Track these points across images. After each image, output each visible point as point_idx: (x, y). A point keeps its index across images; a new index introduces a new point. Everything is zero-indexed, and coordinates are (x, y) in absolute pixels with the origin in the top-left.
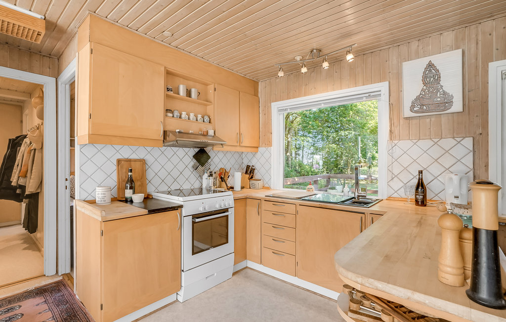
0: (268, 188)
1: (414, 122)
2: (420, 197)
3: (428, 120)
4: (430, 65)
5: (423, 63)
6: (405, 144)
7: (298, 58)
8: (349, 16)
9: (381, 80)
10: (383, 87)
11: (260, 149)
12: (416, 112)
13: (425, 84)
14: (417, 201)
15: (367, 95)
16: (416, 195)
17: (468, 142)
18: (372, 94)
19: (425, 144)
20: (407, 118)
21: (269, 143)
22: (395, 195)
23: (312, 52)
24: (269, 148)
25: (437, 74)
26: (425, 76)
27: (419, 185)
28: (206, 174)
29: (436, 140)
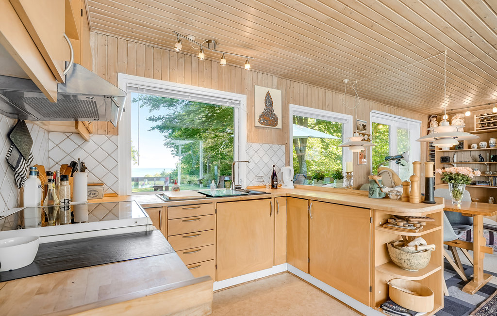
1: (260, 130)
3: (267, 131)
4: (268, 94)
5: (264, 90)
7: (191, 39)
8: (248, 28)
9: (242, 92)
10: (243, 98)
12: (261, 123)
13: (266, 106)
14: (273, 187)
15: (230, 101)
16: (272, 182)
17: (283, 147)
18: (233, 101)
19: (266, 147)
20: (256, 127)
21: (112, 130)
23: (209, 42)
24: (114, 138)
25: (271, 101)
26: (266, 100)
27: (274, 175)
28: (34, 177)
29: (271, 145)
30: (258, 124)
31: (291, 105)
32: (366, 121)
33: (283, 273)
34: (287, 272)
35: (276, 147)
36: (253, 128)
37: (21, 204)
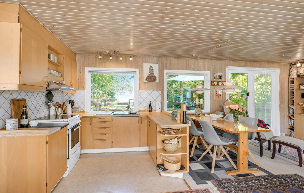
0: (84, 112)
1: (146, 84)
2: (150, 109)
3: (150, 84)
4: (151, 66)
5: (149, 65)
6: (144, 92)
7: (108, 52)
9: (137, 68)
10: (137, 70)
11: (77, 91)
12: (147, 81)
13: (150, 72)
14: (149, 111)
15: (131, 72)
16: (149, 109)
17: (160, 92)
18: (134, 72)
19: (150, 92)
20: (144, 83)
21: (83, 88)
22: (141, 110)
23: (115, 51)
24: (84, 91)
25: (153, 70)
26: (149, 69)
27: (150, 105)
28: (53, 106)
29: (152, 91)
30: (145, 81)
31: (165, 70)
32: (222, 74)
33: (147, 151)
34: (149, 151)
35: (155, 92)
36: (143, 83)
37: (49, 114)
